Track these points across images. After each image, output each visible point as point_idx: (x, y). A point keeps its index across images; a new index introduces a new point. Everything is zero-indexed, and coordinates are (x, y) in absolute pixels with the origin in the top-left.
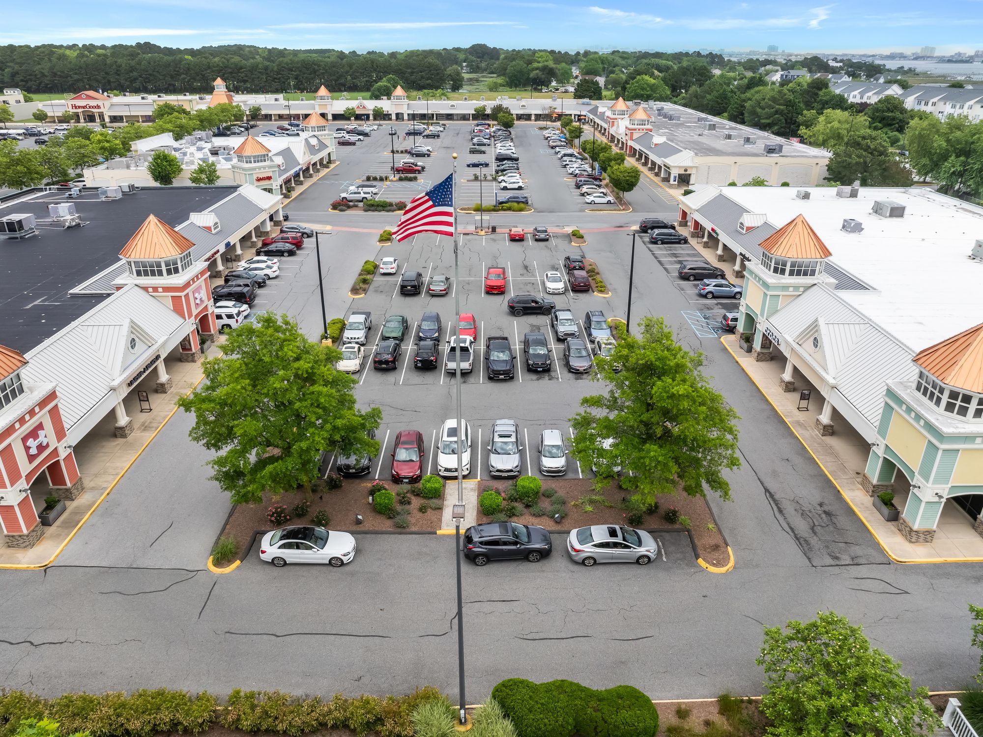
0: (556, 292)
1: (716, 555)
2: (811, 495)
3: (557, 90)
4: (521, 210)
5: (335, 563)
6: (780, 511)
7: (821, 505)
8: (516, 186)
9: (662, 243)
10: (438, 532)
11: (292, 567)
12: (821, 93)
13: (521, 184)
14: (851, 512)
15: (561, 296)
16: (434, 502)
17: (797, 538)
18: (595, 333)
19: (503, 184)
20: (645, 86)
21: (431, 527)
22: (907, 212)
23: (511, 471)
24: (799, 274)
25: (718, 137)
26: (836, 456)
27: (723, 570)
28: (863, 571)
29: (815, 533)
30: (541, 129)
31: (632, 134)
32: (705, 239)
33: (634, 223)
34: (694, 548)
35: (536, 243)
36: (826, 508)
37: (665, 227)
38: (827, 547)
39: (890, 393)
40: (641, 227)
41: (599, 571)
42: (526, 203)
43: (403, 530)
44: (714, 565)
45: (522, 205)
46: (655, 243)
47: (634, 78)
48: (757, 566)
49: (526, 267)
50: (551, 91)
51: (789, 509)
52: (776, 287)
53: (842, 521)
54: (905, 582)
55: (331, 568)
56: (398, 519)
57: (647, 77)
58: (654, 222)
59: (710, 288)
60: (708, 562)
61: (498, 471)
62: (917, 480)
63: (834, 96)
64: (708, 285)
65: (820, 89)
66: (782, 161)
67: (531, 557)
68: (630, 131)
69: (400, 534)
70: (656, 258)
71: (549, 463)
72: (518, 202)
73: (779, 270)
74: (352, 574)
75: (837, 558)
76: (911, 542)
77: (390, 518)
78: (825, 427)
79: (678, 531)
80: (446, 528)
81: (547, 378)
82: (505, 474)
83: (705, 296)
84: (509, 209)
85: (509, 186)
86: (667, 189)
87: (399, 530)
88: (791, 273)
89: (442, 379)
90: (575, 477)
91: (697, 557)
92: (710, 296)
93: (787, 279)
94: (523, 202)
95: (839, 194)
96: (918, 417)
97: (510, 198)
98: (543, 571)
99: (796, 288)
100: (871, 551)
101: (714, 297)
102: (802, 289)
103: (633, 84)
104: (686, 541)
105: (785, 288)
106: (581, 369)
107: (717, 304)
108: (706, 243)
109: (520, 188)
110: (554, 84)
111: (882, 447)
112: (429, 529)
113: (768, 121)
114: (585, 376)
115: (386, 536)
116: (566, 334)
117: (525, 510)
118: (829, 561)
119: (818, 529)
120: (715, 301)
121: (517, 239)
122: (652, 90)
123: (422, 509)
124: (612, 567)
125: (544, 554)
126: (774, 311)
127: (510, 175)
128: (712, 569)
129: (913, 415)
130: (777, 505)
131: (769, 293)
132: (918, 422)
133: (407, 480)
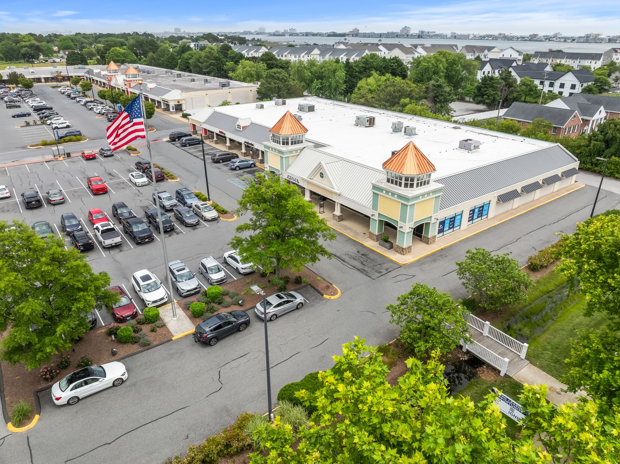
0: (144, 184)
1: (330, 290)
2: (352, 250)
3: (47, 61)
4: (79, 140)
5: (118, 383)
6: (344, 261)
7: (358, 252)
8: (65, 125)
9: (190, 145)
10: (173, 338)
11: (84, 400)
12: (229, 52)
13: (68, 124)
14: (373, 251)
15: (148, 186)
16: (157, 323)
17: (359, 270)
18: (189, 201)
19: (54, 126)
20: (119, 54)
21: (167, 337)
22: (315, 108)
23: (196, 288)
24: (295, 143)
25: (186, 81)
26: (350, 229)
27: (338, 296)
28: (393, 274)
29: (365, 265)
30: (53, 87)
31: (130, 84)
32: (215, 139)
33: (164, 136)
34: (318, 291)
35: (105, 159)
36: (362, 253)
37: (186, 135)
38: (373, 269)
39: (375, 187)
40: (170, 138)
41: (280, 321)
42: (80, 134)
43: (150, 347)
44: (332, 295)
45: (79, 137)
46: (185, 146)
47: (109, 50)
48: (351, 288)
49: (110, 174)
50: (42, 62)
51: (347, 259)
52: (287, 152)
53: (372, 256)
54: (411, 272)
55: (115, 388)
56: (141, 341)
57: (118, 48)
58: (178, 134)
59: (237, 164)
60: (329, 295)
61: (188, 291)
62: (400, 224)
63: (237, 53)
64: (235, 162)
65: (228, 50)
66: (231, 90)
67: (241, 328)
68: (128, 83)
69: (148, 349)
70: (191, 154)
71: (215, 277)
72: (75, 135)
73: (286, 143)
74: (134, 385)
75: (380, 272)
76: (403, 254)
77: (136, 342)
78: (339, 217)
79: (305, 287)
80: (176, 334)
81: (175, 234)
82: (193, 292)
83: (235, 169)
84: (70, 141)
85: (59, 126)
86: (170, 115)
87: (146, 348)
88: (292, 144)
89: (104, 254)
90: (233, 280)
91: (322, 295)
92: (238, 168)
93: (291, 147)
94: (78, 135)
95: (277, 104)
96: (393, 194)
97: (67, 133)
98: (251, 333)
99: (296, 151)
100: (391, 264)
101: (240, 169)
102: (299, 151)
103: (109, 53)
104: (312, 290)
105: (291, 152)
106: (194, 223)
107: (244, 172)
108: (216, 141)
109: (68, 127)
110: (41, 57)
111: (377, 215)
112: (166, 339)
113: (207, 70)
114: (198, 227)
115: (139, 355)
116: (171, 206)
117: (219, 307)
118: (378, 275)
119: (364, 263)
120: (241, 171)
121: (90, 158)
122: (124, 57)
123: (153, 330)
124: (286, 316)
125: (247, 324)
126: (288, 166)
127: (55, 118)
128: (332, 297)
129: (390, 194)
130: (340, 259)
131: (284, 156)
132: (394, 196)
133: (129, 318)
